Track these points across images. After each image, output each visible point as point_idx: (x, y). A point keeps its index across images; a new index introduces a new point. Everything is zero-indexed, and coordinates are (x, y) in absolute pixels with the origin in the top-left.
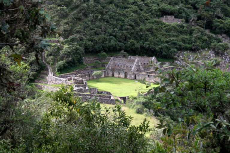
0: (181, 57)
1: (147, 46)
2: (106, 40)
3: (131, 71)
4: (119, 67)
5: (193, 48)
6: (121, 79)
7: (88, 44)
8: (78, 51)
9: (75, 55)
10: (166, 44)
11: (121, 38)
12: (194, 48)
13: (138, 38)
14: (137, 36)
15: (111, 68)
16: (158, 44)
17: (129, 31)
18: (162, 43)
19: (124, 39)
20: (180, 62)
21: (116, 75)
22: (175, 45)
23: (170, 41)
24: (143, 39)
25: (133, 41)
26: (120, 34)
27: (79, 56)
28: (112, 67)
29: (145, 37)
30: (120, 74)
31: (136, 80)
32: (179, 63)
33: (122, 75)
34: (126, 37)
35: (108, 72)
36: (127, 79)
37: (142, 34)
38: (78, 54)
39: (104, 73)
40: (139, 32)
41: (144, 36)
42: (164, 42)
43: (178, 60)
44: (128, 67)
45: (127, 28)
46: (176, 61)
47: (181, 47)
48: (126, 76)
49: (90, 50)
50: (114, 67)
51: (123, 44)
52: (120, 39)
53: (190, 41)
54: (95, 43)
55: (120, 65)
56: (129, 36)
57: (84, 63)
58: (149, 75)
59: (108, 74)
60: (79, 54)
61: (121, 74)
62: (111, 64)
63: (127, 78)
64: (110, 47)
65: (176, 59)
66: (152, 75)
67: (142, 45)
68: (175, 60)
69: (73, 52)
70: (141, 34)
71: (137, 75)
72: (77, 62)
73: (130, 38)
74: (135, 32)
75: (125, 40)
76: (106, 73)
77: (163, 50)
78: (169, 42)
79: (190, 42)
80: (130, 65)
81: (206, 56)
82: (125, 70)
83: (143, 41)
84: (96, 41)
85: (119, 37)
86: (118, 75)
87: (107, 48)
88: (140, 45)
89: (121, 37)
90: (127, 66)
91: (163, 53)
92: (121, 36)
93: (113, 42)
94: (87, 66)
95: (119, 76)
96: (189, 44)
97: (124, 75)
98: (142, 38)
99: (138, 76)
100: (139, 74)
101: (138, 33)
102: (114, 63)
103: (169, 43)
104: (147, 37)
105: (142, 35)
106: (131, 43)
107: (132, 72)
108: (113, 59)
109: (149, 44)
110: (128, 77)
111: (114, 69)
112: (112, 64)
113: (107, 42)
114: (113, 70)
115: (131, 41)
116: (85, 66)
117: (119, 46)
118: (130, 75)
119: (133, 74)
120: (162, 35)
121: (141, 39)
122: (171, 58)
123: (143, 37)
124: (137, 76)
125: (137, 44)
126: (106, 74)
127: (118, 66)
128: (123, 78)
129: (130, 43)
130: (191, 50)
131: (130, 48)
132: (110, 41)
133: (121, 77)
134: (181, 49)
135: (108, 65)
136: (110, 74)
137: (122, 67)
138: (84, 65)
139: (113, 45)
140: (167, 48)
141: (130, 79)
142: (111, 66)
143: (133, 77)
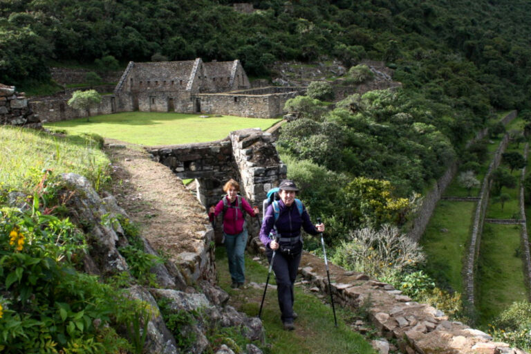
0: (283, 71)
1: (212, 49)
2: (115, 32)
3: (187, 92)
4: (151, 87)
5: (304, 54)
6: (158, 114)
7: (66, 34)
8: (32, 46)
9: (22, 56)
10: (250, 46)
11: (152, 31)
12: (306, 55)
13: (190, 35)
14: (186, 31)
15: (129, 89)
16: (233, 46)
17: (168, 20)
18: (241, 44)
19: (159, 33)
20: (286, 80)
21: (144, 105)
22: (268, 49)
23: (256, 40)
24: (201, 37)
25: (179, 38)
26: (150, 24)
27: (35, 60)
28: (132, 86)
29: (204, 33)
30: (153, 103)
31: (202, 114)
32: (283, 82)
33: (161, 105)
34: (162, 30)
35: (120, 101)
36: (176, 113)
37: (197, 25)
38: (32, 53)
39: (111, 101)
40: (191, 22)
41: (202, 30)
42: (246, 42)
43: (281, 77)
44: (175, 83)
45: (165, 13)
46: (277, 79)
47: (280, 52)
48: (171, 109)
49: (74, 49)
50: (137, 88)
51: (158, 45)
52: (151, 34)
53: (295, 42)
54: (86, 35)
55: (152, 81)
56: (169, 28)
57: (53, 80)
58: (236, 98)
59: (122, 105)
60: (36, 55)
61: (156, 102)
62: (129, 79)
63: (176, 110)
64: (127, 47)
65: (276, 75)
66: (245, 97)
67: (199, 48)
68: (273, 76)
69: (14, 47)
70: (195, 27)
71: (203, 100)
72: (27, 73)
73: (171, 35)
74: (182, 23)
75: (162, 37)
76: (117, 100)
77: (245, 58)
78: (256, 42)
79: (295, 44)
80: (181, 78)
81: (329, 71)
82: (167, 91)
83: (200, 40)
84: (89, 29)
85: (147, 30)
86: (150, 104)
87: (120, 50)
88: (196, 48)
89: (151, 29)
90: (173, 82)
91: (246, 64)
92: (152, 26)
93: (134, 37)
94: (63, 88)
95: (153, 107)
96: (293, 47)
97: (166, 104)
98: (199, 34)
99: (205, 102)
100: (209, 97)
101: (189, 24)
102: (137, 76)
103: (256, 45)
104: (208, 32)
105: (198, 28)
106: (175, 42)
107: (189, 94)
108: (134, 66)
109: (215, 45)
110: (179, 107)
111: (139, 92)
112: (131, 79)
113: (119, 36)
114: (135, 94)
115: (175, 39)
116: (58, 88)
117: (148, 48)
118: (183, 101)
119: (191, 99)
120: (239, 32)
121: (196, 37)
122: (264, 74)
123: (200, 32)
124: (202, 103)
125: (189, 46)
126: (117, 106)
127: (149, 82)
128: (165, 113)
129: (173, 42)
130: (303, 59)
131: (174, 54)
132: (125, 36)
133: (159, 109)
134: (283, 57)
135: (121, 82)
136: (129, 105)
137: (160, 86)
138: (52, 84)
139: (132, 43)
140: (254, 54)
141: (183, 113)
142: (129, 83)
143: (191, 105)
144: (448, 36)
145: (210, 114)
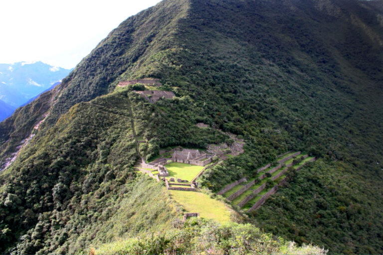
0: (210, 148)
1: (192, 142)
3: (187, 159)
4: (180, 157)
6: (181, 164)
7: (161, 143)
9: (156, 151)
10: (202, 141)
13: (187, 137)
17: (181, 133)
21: (178, 161)
22: (206, 141)
23: (203, 139)
31: (190, 164)
32: (209, 151)
33: (182, 161)
34: (180, 137)
35: (173, 160)
37: (188, 135)
38: (157, 149)
49: (163, 146)
51: (179, 141)
52: (177, 139)
53: (214, 138)
54: (165, 142)
55: (180, 155)
58: (197, 162)
64: (172, 143)
65: (207, 149)
69: (154, 149)
72: (157, 154)
74: (184, 134)
77: (200, 144)
80: (186, 155)
81: (223, 147)
82: (183, 158)
83: (189, 139)
84: (165, 140)
88: (188, 141)
89: (177, 137)
90: (184, 156)
91: (200, 146)
93: (174, 141)
95: (180, 161)
96: (213, 140)
98: (189, 137)
99: (191, 162)
101: (186, 134)
102: (177, 154)
104: (191, 136)
106: (183, 140)
108: (176, 152)
110: (185, 162)
113: (171, 141)
114: (176, 158)
117: (177, 143)
120: (199, 135)
122: (205, 149)
125: (186, 141)
128: (183, 163)
130: (215, 143)
134: (209, 143)
135: (173, 155)
136: (175, 161)
140: (202, 143)
141: (186, 164)
142: (175, 156)
143: (188, 162)
144: (280, 120)
145: (192, 165)
